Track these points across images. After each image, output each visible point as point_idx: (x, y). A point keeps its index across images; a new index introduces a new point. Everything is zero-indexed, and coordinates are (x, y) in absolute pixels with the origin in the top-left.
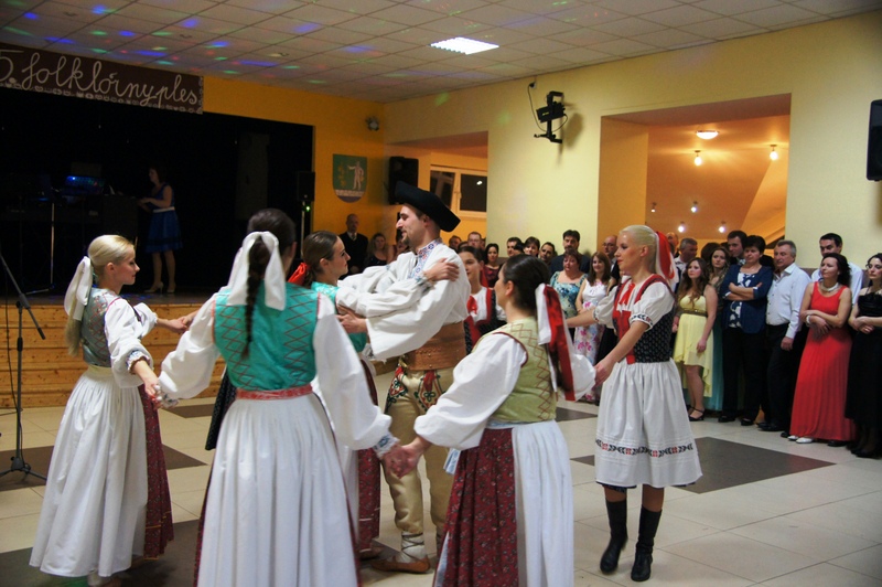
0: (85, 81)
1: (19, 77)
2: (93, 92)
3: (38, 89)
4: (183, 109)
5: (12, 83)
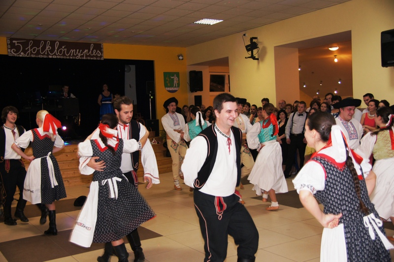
0: (52, 51)
1: (25, 51)
2: (56, 55)
3: (33, 56)
4: (95, 58)
5: (22, 54)
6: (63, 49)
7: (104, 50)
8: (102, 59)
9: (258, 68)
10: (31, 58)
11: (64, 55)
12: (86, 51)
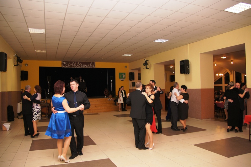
0: (76, 65)
1: (67, 66)
2: (78, 67)
3: (70, 67)
4: (92, 68)
5: (66, 67)
6: (81, 64)
7: (96, 65)
8: (95, 68)
9: (149, 72)
10: (69, 68)
11: (81, 66)
12: (89, 65)
